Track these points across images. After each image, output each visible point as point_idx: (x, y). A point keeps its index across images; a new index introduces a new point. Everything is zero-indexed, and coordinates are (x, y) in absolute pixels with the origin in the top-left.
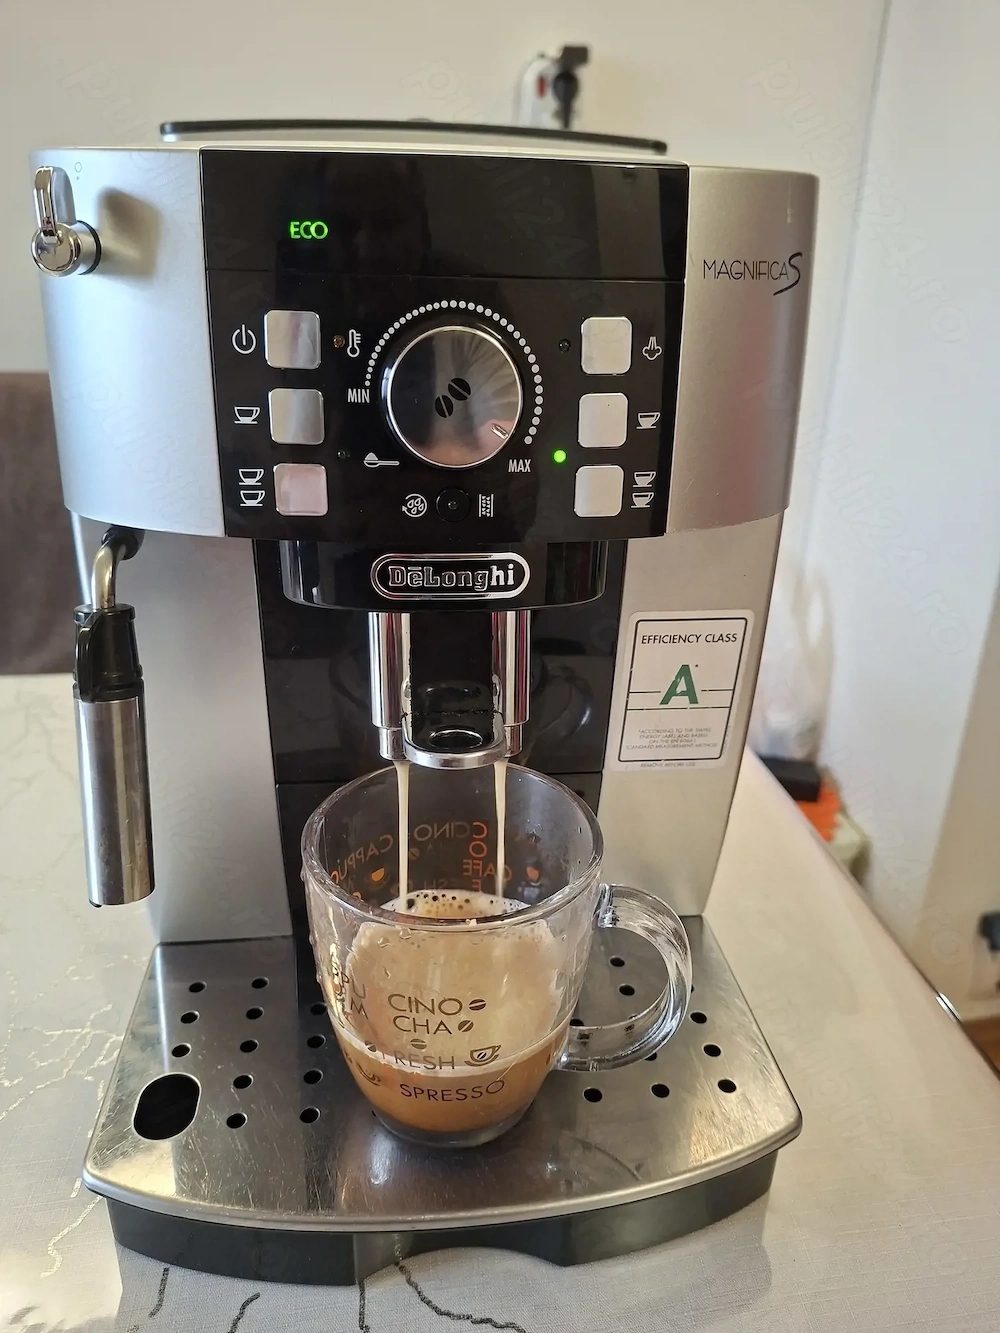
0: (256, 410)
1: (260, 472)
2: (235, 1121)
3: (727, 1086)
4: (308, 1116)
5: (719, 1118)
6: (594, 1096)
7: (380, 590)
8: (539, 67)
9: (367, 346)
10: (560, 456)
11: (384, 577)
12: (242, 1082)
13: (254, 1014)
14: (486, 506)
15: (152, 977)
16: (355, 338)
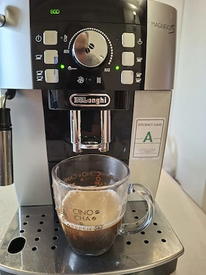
0: (41, 56)
1: (42, 72)
3: (164, 241)
4: (53, 248)
5: (162, 249)
6: (129, 243)
7: (72, 103)
9: (69, 39)
10: (117, 68)
11: (73, 100)
12: (37, 239)
13: (42, 223)
14: (99, 80)
15: (18, 214)
16: (66, 37)
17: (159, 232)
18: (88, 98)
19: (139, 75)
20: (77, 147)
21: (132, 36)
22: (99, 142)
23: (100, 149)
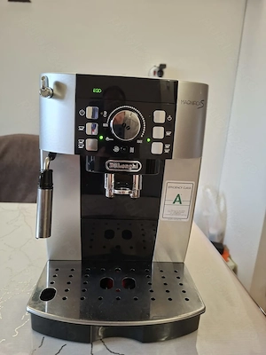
0: (84, 127)
1: (83, 140)
2: (64, 299)
3: (187, 300)
4: (82, 299)
6: (153, 299)
7: (108, 168)
8: (154, 68)
9: (108, 115)
10: (149, 140)
11: (109, 165)
12: (67, 291)
13: (71, 276)
14: (132, 150)
16: (105, 113)
17: (184, 292)
18: (121, 164)
19: (167, 146)
20: (110, 193)
21: (162, 113)
22: (131, 189)
23: (131, 195)
